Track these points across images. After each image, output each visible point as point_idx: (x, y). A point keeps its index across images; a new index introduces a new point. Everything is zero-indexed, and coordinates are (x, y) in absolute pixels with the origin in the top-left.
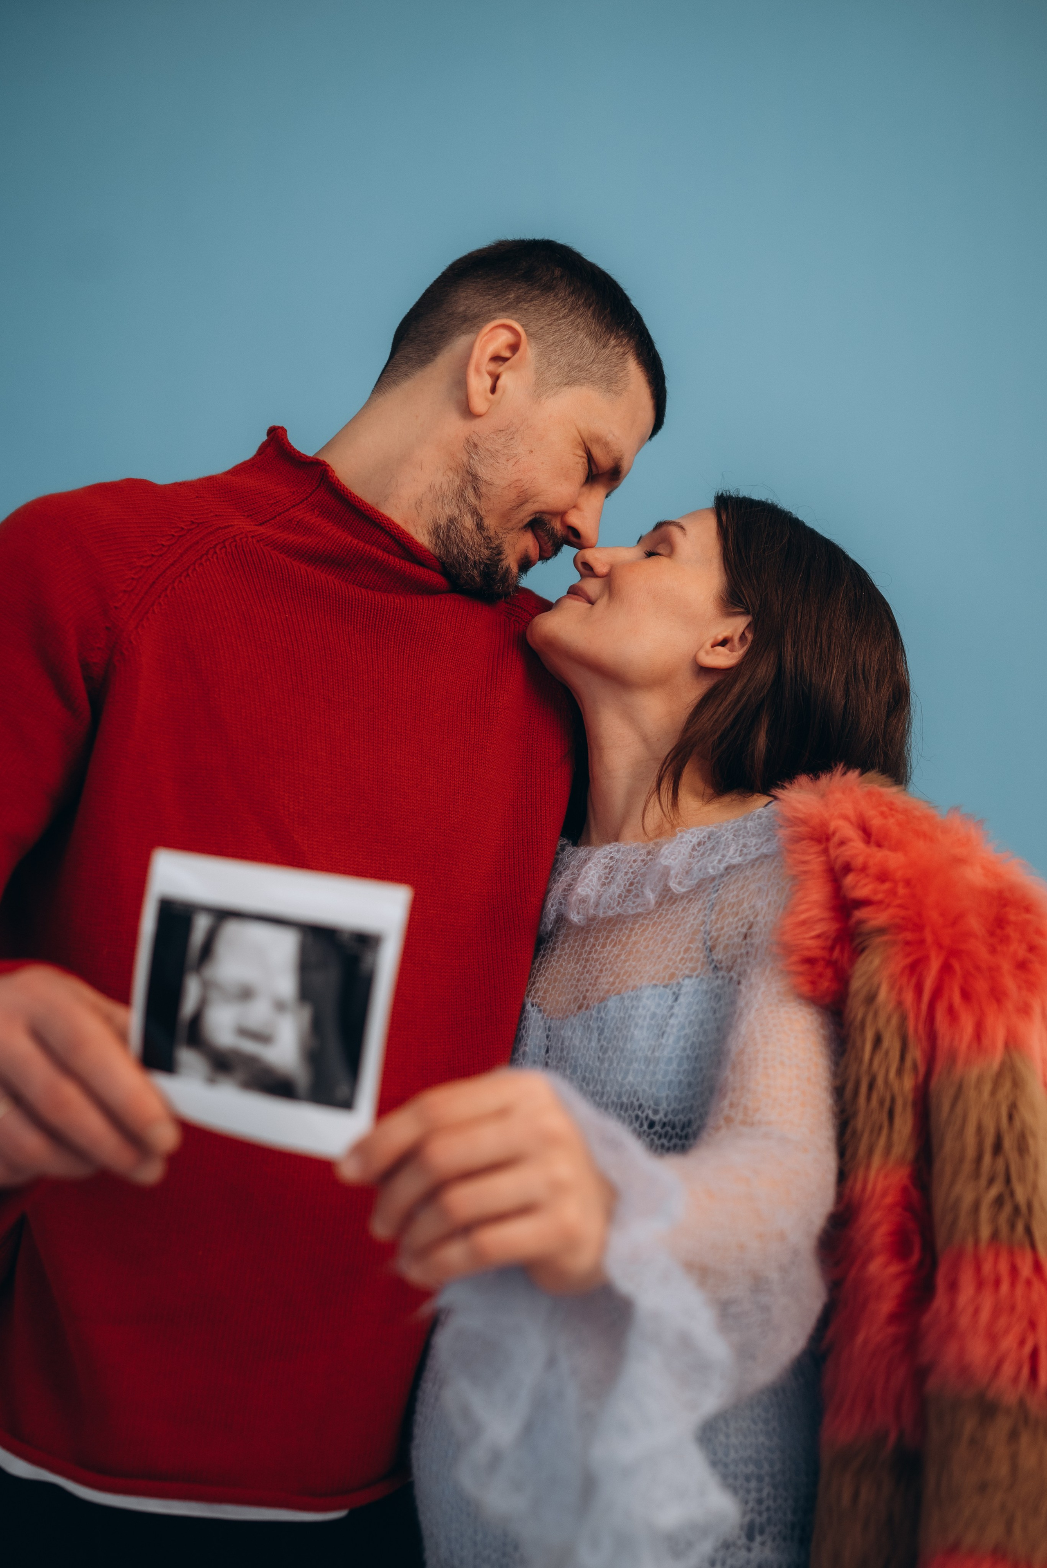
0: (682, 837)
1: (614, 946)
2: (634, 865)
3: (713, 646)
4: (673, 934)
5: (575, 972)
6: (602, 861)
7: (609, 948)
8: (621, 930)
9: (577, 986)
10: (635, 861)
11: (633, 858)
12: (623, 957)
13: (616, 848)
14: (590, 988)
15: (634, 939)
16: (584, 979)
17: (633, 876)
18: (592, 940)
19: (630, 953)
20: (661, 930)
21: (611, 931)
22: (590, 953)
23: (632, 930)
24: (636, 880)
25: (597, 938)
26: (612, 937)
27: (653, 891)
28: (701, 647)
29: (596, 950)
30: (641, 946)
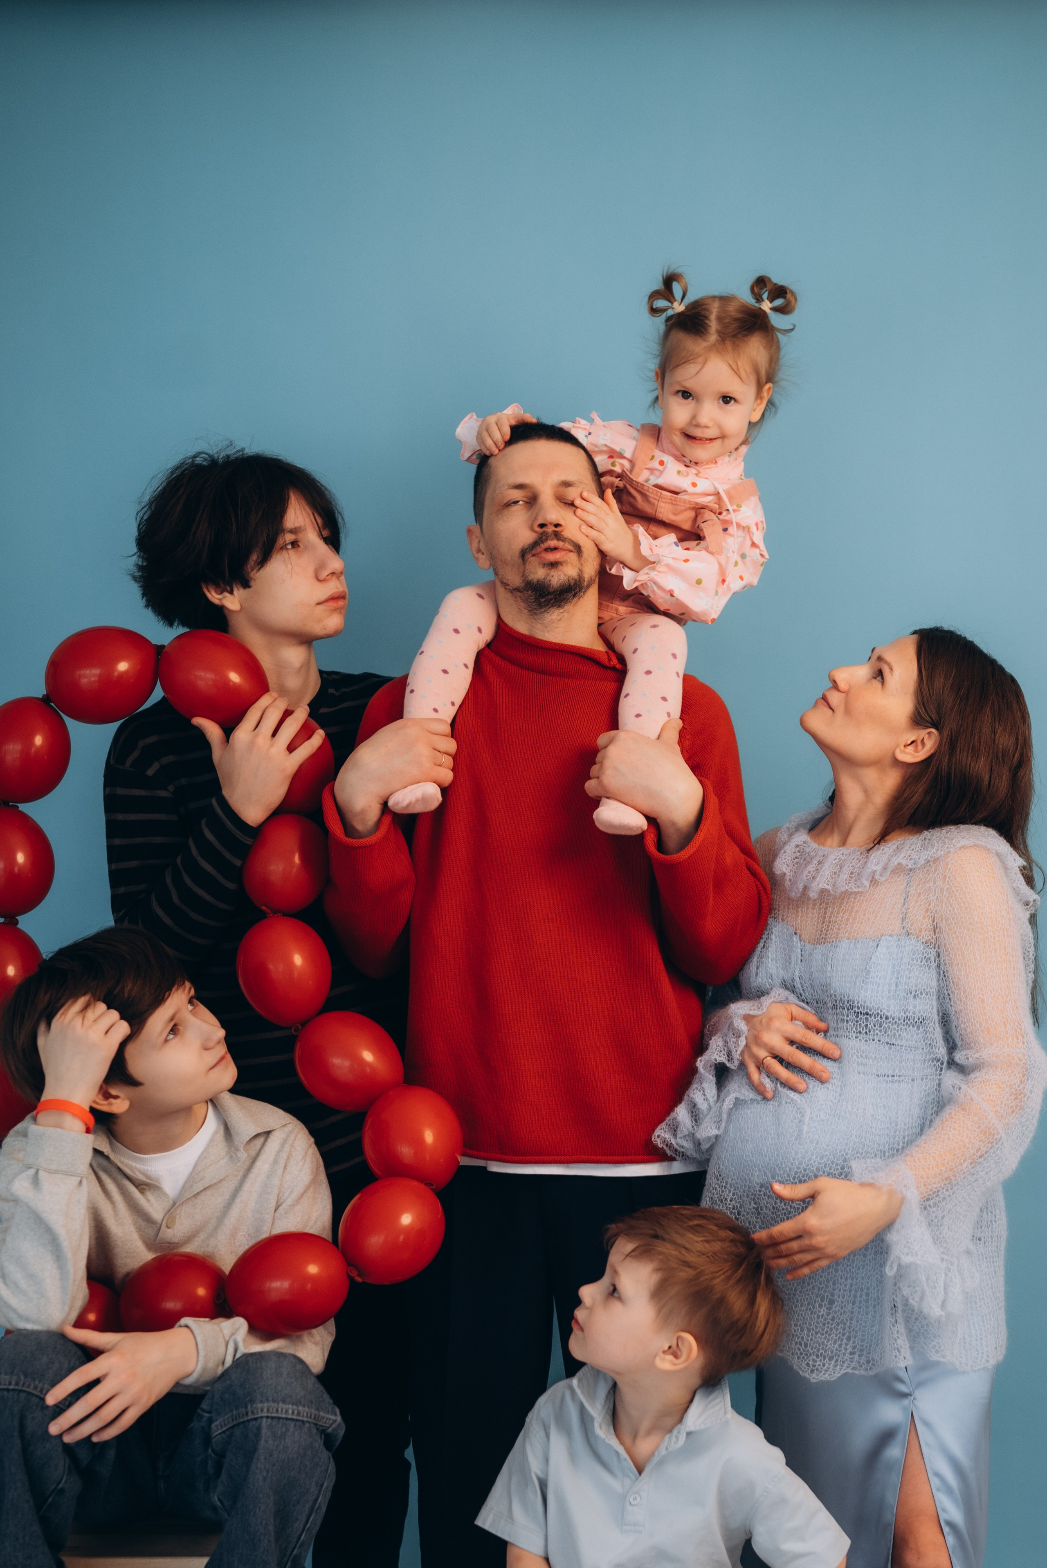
0: (883, 850)
1: (844, 913)
2: (853, 861)
3: (905, 746)
4: (879, 909)
5: (823, 929)
6: (834, 862)
7: (841, 914)
8: (847, 903)
9: (826, 938)
10: (853, 859)
11: (853, 858)
12: (851, 921)
13: (841, 852)
14: (834, 940)
15: (856, 909)
16: (830, 933)
17: (852, 868)
18: (830, 909)
19: (854, 919)
20: (871, 904)
21: (841, 904)
22: (830, 917)
23: (854, 903)
24: (854, 871)
25: (834, 909)
26: (843, 907)
27: (867, 880)
28: (898, 746)
29: (834, 916)
30: (861, 914)
